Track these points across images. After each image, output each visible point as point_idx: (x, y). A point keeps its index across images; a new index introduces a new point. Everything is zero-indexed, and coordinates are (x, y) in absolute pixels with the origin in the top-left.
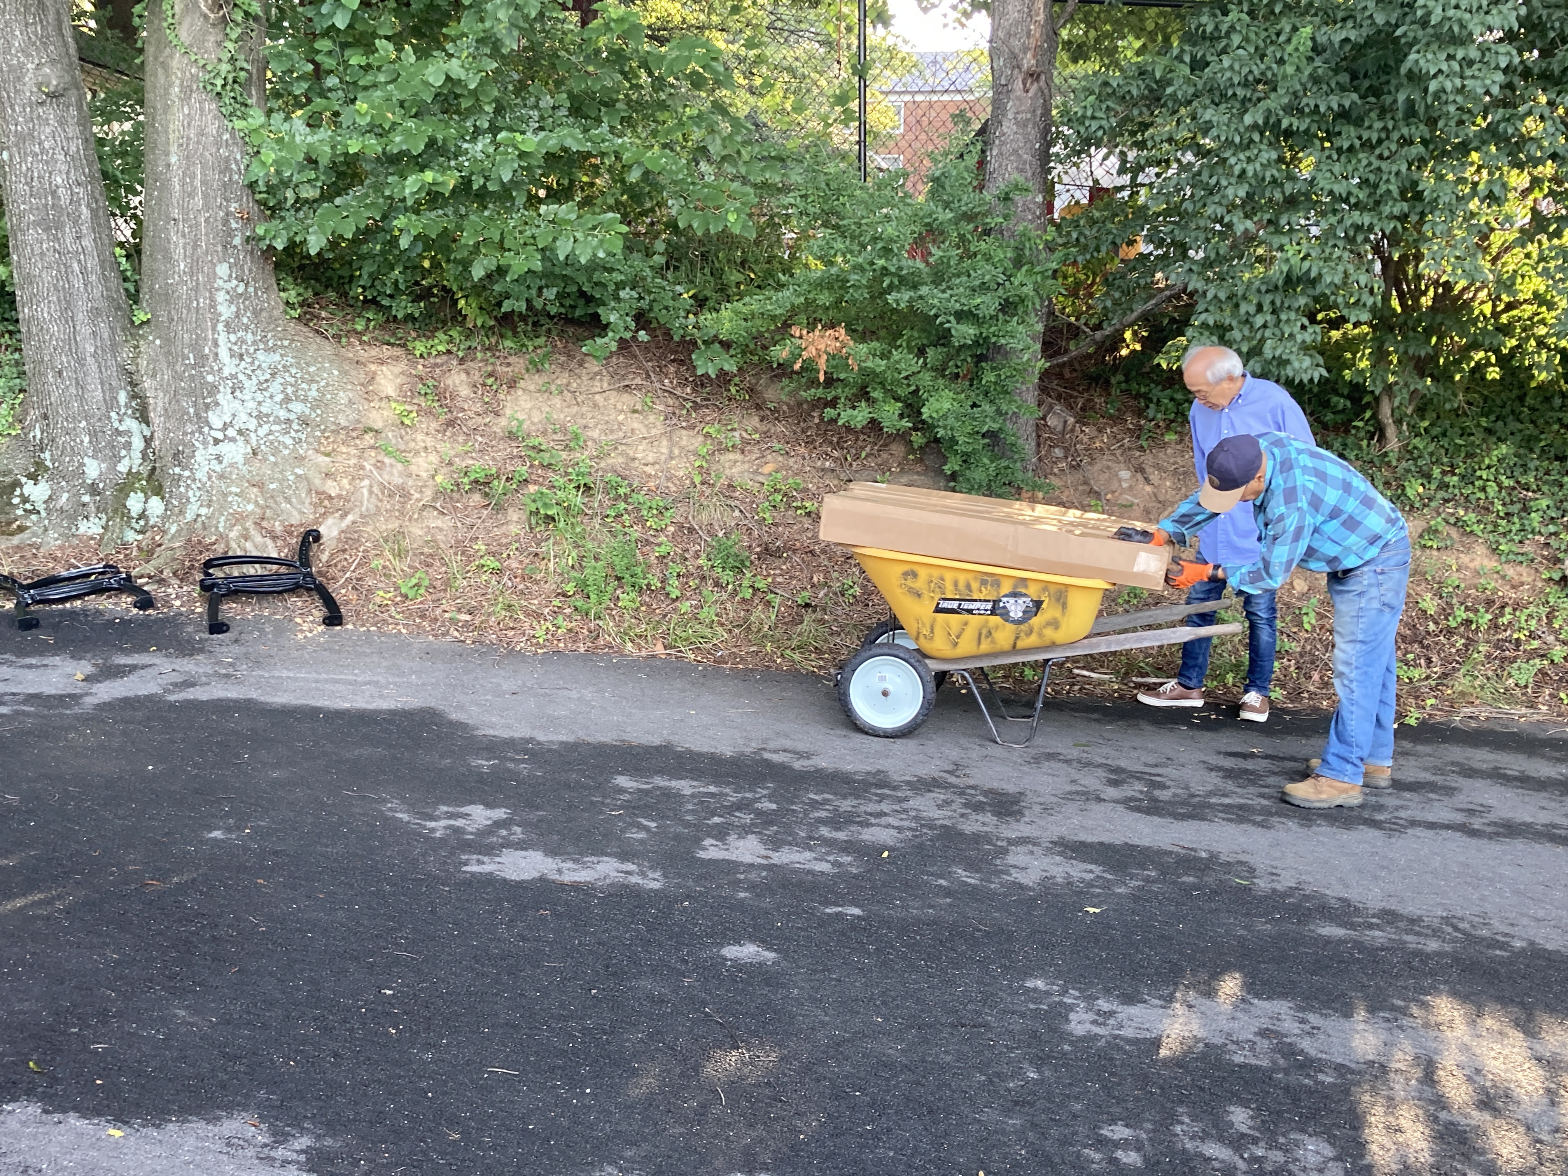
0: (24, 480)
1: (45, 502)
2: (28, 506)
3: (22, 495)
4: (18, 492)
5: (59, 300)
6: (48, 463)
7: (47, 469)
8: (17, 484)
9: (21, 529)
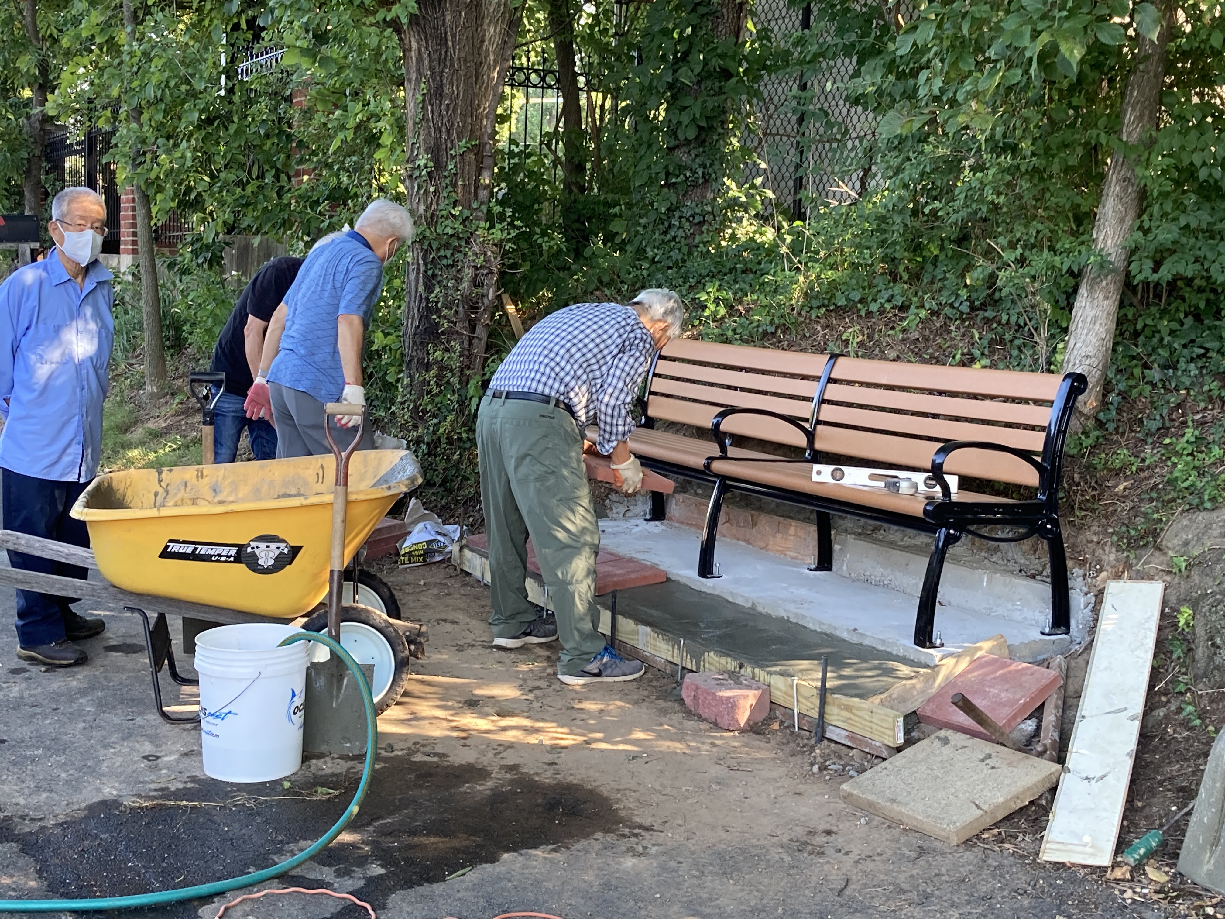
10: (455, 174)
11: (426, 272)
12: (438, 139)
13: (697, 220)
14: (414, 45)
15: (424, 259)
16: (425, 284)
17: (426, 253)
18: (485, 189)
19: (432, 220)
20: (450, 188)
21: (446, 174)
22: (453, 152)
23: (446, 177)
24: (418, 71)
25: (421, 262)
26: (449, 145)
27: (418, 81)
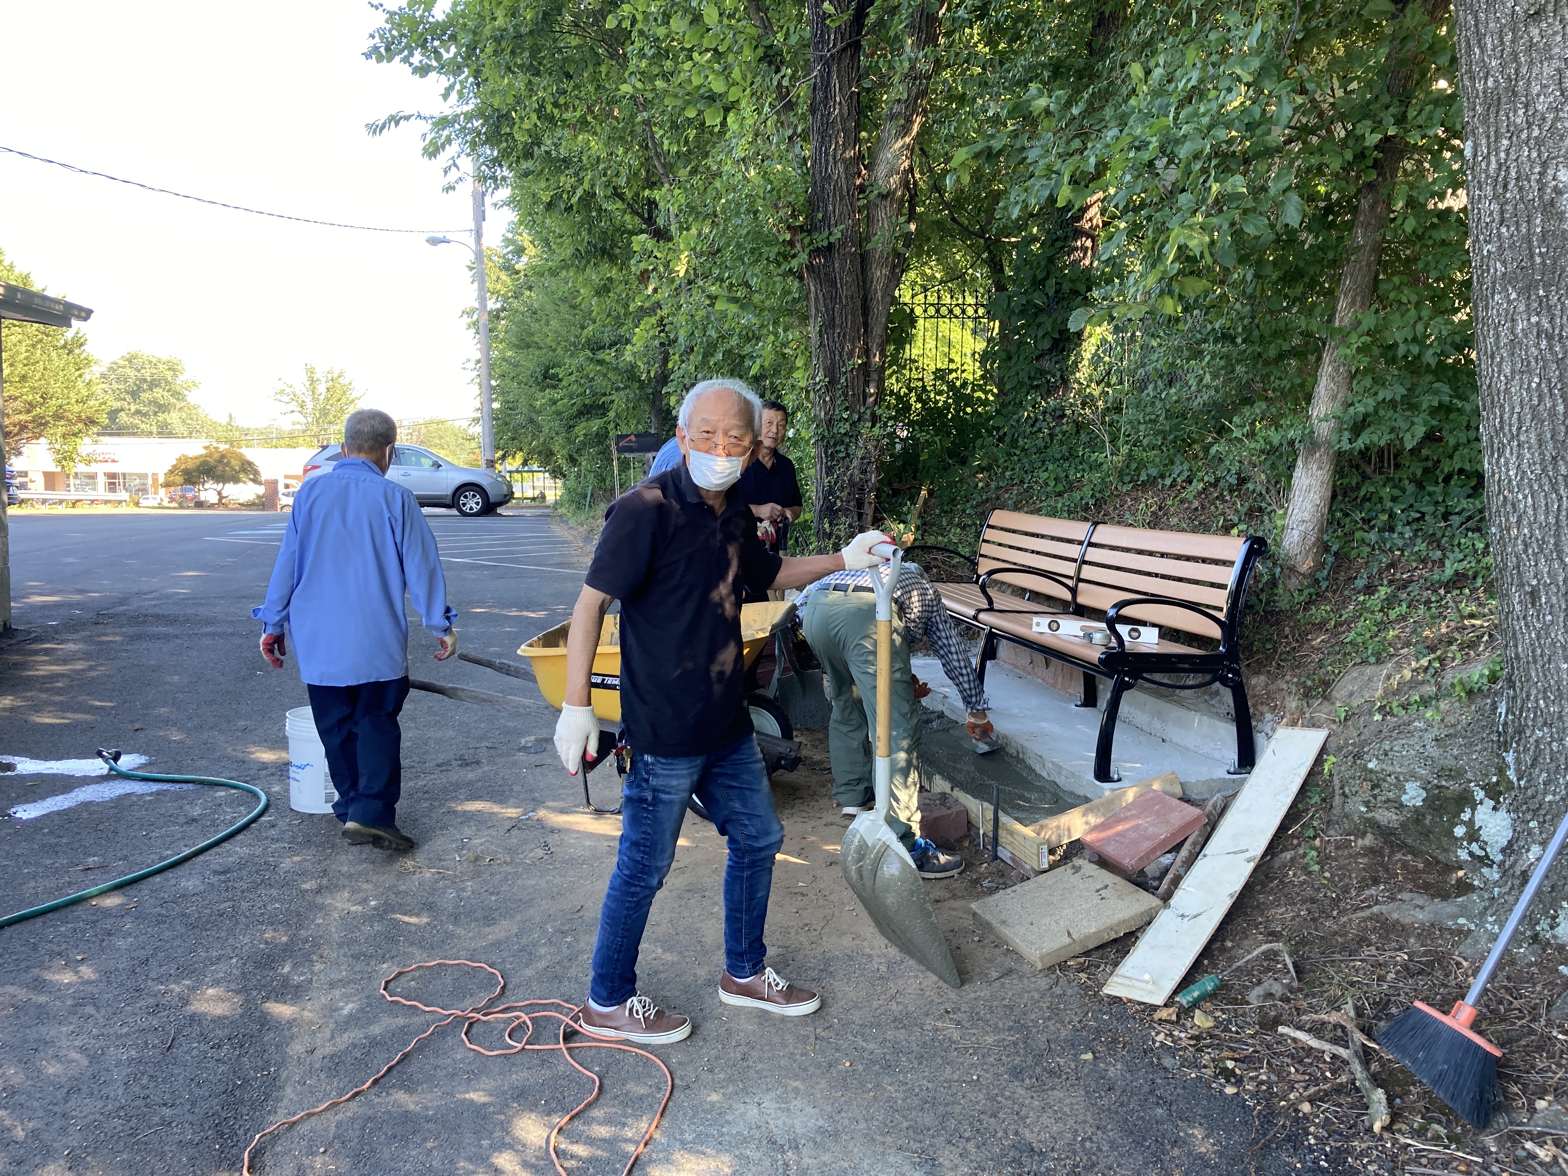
0: (1479, 794)
1: (1503, 851)
2: (1474, 847)
3: (1470, 823)
4: (1466, 816)
5: (1540, 442)
6: (1511, 774)
7: (1510, 786)
8: (1466, 800)
9: (1464, 887)
10: (847, 386)
11: (827, 463)
12: (832, 360)
14: (813, 289)
15: (826, 453)
17: (827, 448)
18: (871, 396)
19: (830, 423)
20: (843, 398)
21: (839, 386)
22: (843, 369)
23: (839, 389)
24: (816, 308)
25: (823, 456)
26: (841, 364)
27: (816, 316)
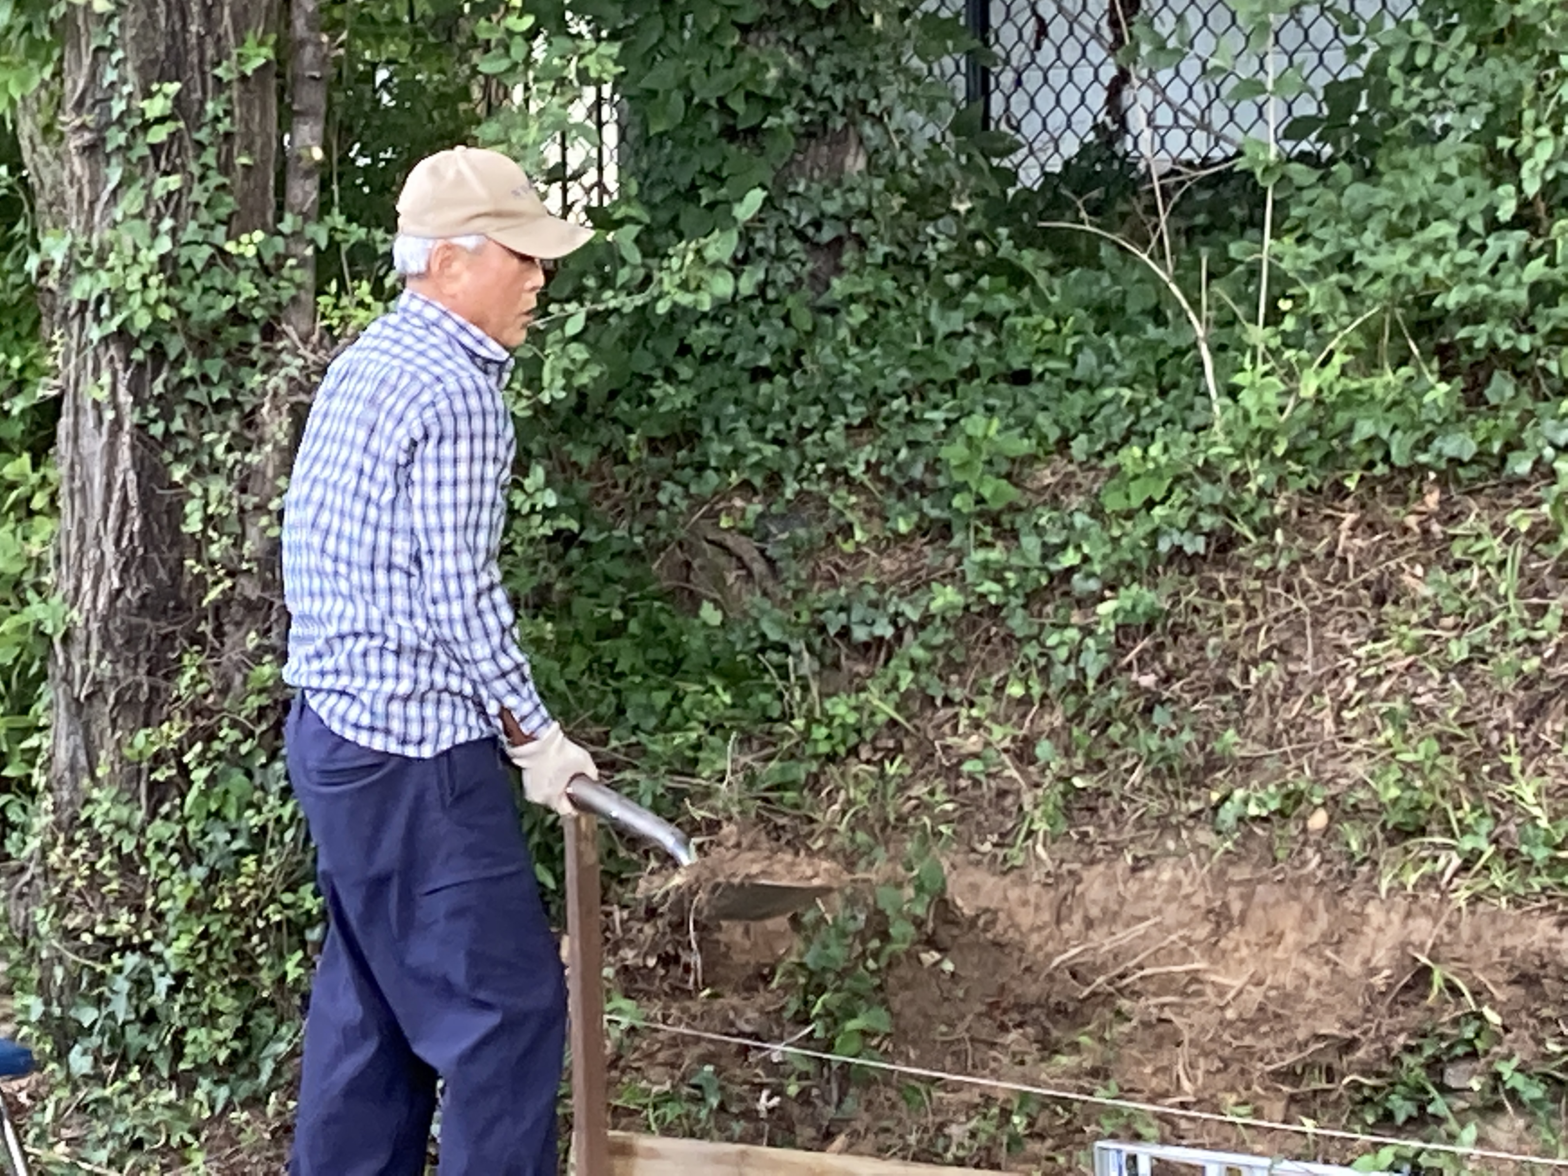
10: (228, 136)
11: (141, 428)
12: (177, 36)
13: (827, 235)
15: (135, 389)
16: (139, 465)
18: (308, 174)
20: (215, 179)
21: (203, 135)
22: (219, 72)
23: (200, 146)
25: (125, 398)
26: (210, 52)
